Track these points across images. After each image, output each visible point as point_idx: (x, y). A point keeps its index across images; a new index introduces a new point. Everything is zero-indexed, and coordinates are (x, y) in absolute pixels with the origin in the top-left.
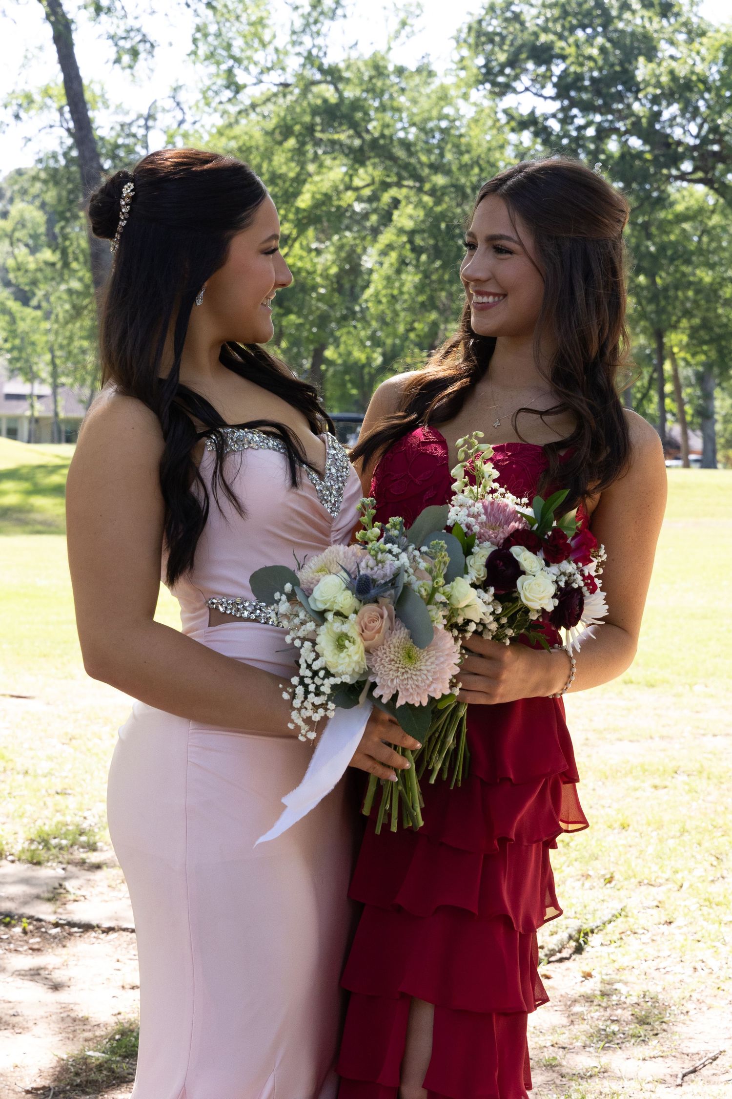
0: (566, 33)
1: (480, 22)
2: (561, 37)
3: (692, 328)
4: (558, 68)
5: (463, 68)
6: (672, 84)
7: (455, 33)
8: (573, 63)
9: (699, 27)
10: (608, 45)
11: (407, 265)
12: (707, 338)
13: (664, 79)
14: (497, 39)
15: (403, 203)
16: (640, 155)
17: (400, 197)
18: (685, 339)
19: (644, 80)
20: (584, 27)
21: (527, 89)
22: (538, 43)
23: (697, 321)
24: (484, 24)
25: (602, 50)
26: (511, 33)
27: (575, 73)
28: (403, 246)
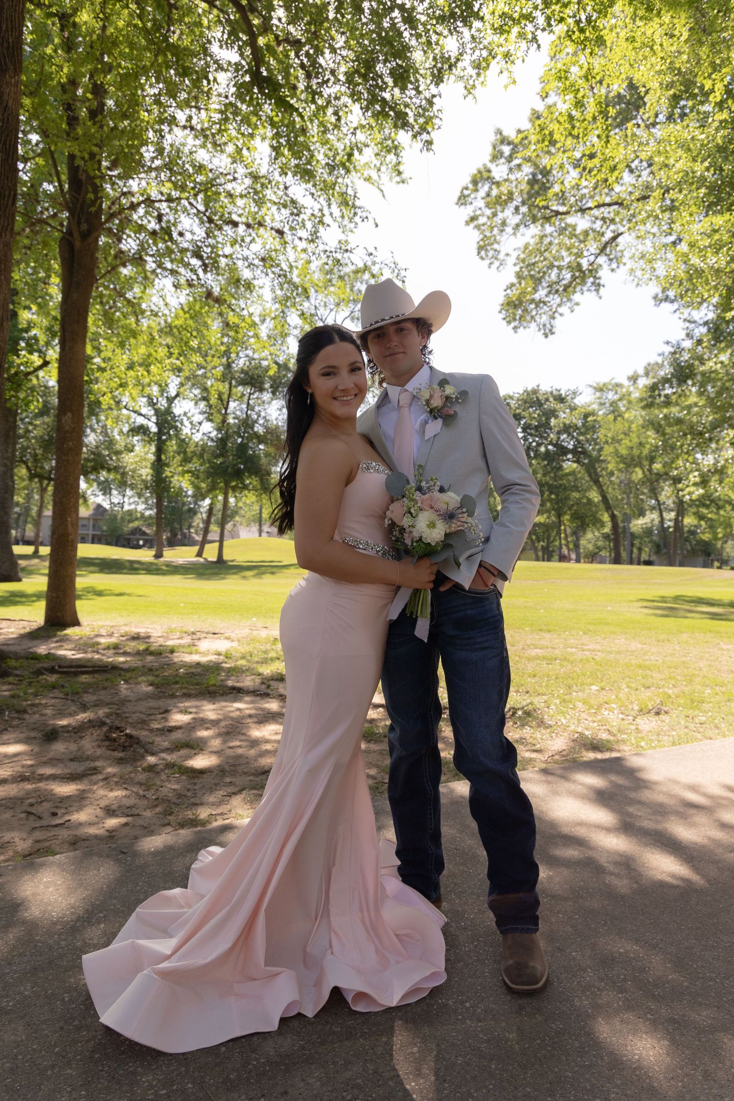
0: (526, 410)
3: (571, 513)
4: (523, 422)
6: (564, 427)
8: (528, 420)
9: (574, 407)
10: (541, 413)
12: (577, 517)
13: (561, 425)
16: (553, 452)
18: (569, 518)
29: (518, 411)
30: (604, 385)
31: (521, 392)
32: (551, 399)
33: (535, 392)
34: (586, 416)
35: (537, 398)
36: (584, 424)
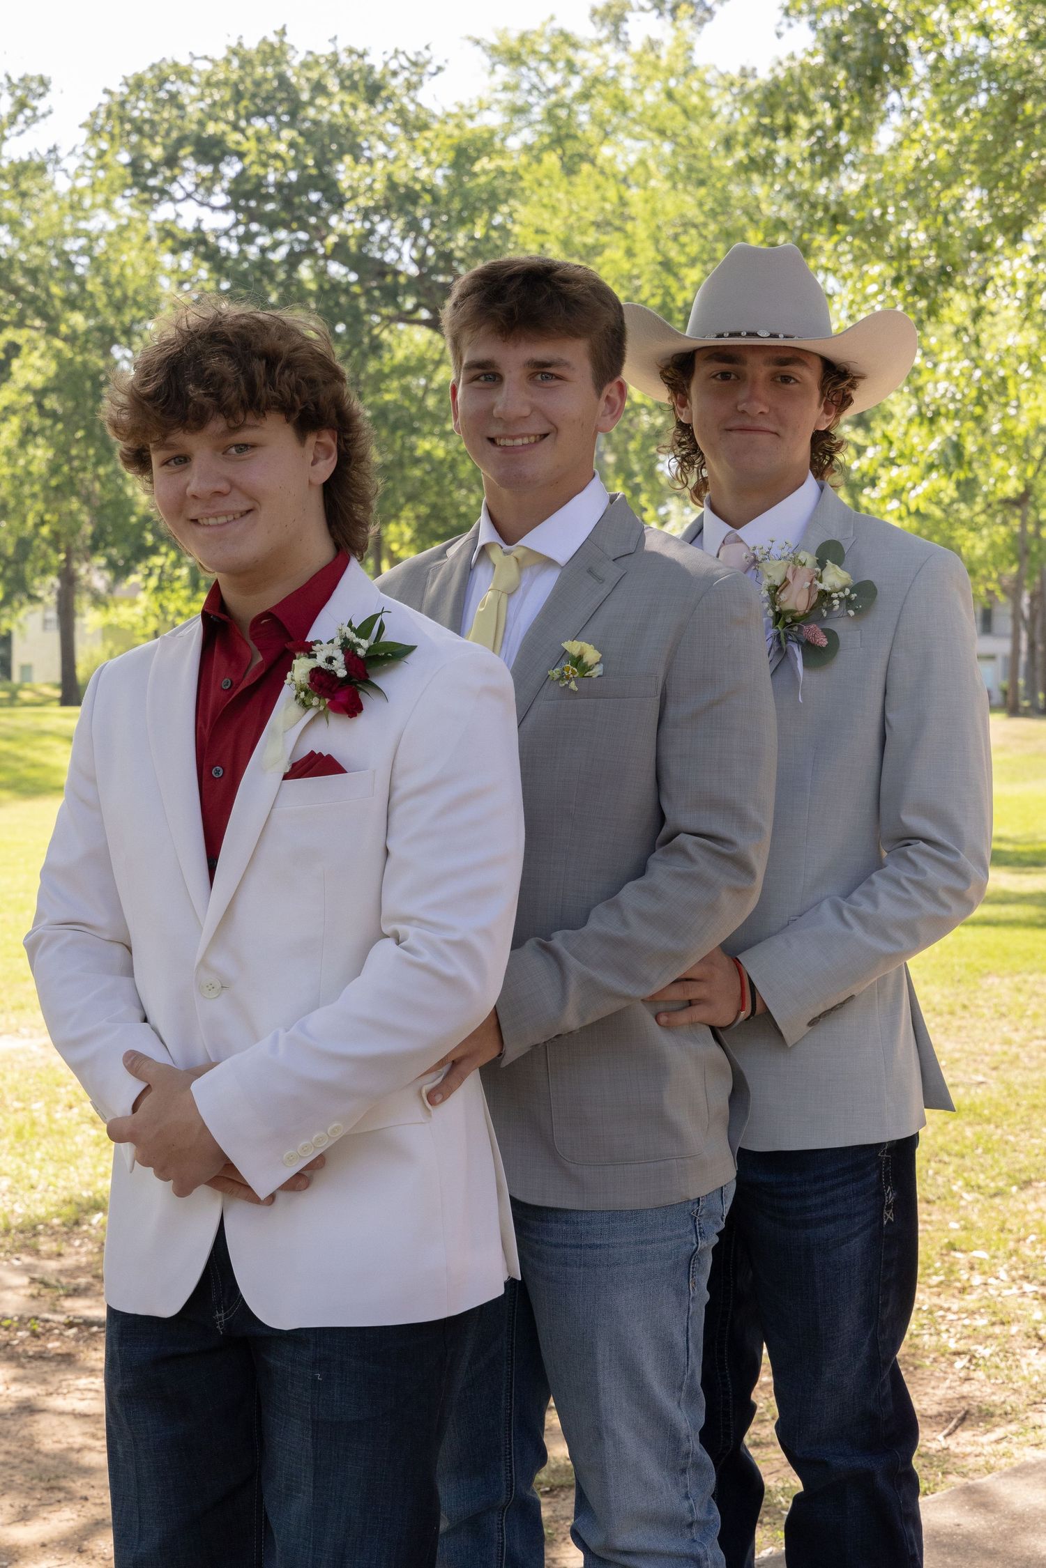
0: (243, 123)
1: (122, 104)
2: (236, 127)
3: (418, 517)
4: (231, 169)
5: (104, 167)
6: (388, 194)
7: (86, 117)
8: (253, 163)
9: (417, 118)
10: (301, 140)
11: (35, 434)
12: (441, 530)
13: (379, 186)
14: (147, 128)
15: (25, 350)
16: (346, 289)
17: (20, 341)
18: (408, 534)
19: (351, 187)
20: (264, 115)
21: (189, 196)
22: (204, 135)
23: (423, 510)
24: (128, 106)
25: (292, 145)
26: (166, 120)
27: (257, 175)
28: (27, 409)
29: (212, 128)
30: (523, 39)
31: (220, 54)
32: (333, 84)
33: (273, 53)
34: (463, 157)
35: (282, 79)
36: (456, 186)
